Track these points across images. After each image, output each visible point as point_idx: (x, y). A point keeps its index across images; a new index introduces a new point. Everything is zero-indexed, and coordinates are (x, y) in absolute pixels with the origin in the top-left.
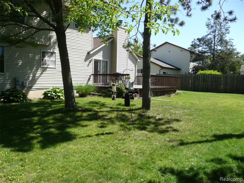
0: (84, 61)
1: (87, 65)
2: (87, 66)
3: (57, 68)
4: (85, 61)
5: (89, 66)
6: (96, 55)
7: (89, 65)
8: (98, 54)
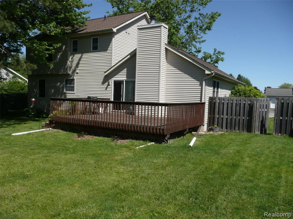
0: (101, 84)
1: (105, 88)
2: (105, 90)
3: (76, 93)
4: (103, 84)
5: (107, 90)
6: (118, 75)
7: (108, 88)
8: (120, 73)
